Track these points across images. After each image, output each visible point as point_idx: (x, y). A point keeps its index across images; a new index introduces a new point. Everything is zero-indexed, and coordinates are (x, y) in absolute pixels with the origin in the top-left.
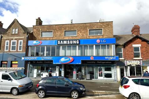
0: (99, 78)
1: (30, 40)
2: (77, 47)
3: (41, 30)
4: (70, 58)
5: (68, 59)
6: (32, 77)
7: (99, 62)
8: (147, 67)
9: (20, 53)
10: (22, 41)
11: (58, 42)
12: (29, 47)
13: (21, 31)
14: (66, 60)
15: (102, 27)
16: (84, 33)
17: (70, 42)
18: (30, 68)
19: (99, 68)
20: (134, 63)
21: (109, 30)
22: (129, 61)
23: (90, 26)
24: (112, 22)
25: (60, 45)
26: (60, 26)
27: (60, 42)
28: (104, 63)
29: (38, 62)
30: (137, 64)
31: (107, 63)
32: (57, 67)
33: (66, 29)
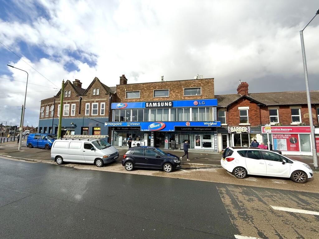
0: (196, 147)
1: (113, 102)
2: (170, 110)
3: (125, 90)
4: (161, 124)
5: (159, 125)
6: (116, 145)
7: (197, 129)
8: (256, 134)
9: (103, 117)
10: (104, 103)
11: (146, 105)
12: (113, 111)
13: (103, 92)
14: (157, 126)
15: (200, 86)
16: (178, 93)
17: (160, 104)
18: (115, 136)
19: (196, 135)
20: (240, 129)
21: (208, 89)
22: (234, 128)
23: (186, 84)
24: (214, 78)
25: (149, 108)
26: (148, 84)
27: (149, 105)
28: (202, 130)
29: (123, 128)
30: (243, 131)
31: (205, 129)
32: (145, 134)
33: (155, 89)
